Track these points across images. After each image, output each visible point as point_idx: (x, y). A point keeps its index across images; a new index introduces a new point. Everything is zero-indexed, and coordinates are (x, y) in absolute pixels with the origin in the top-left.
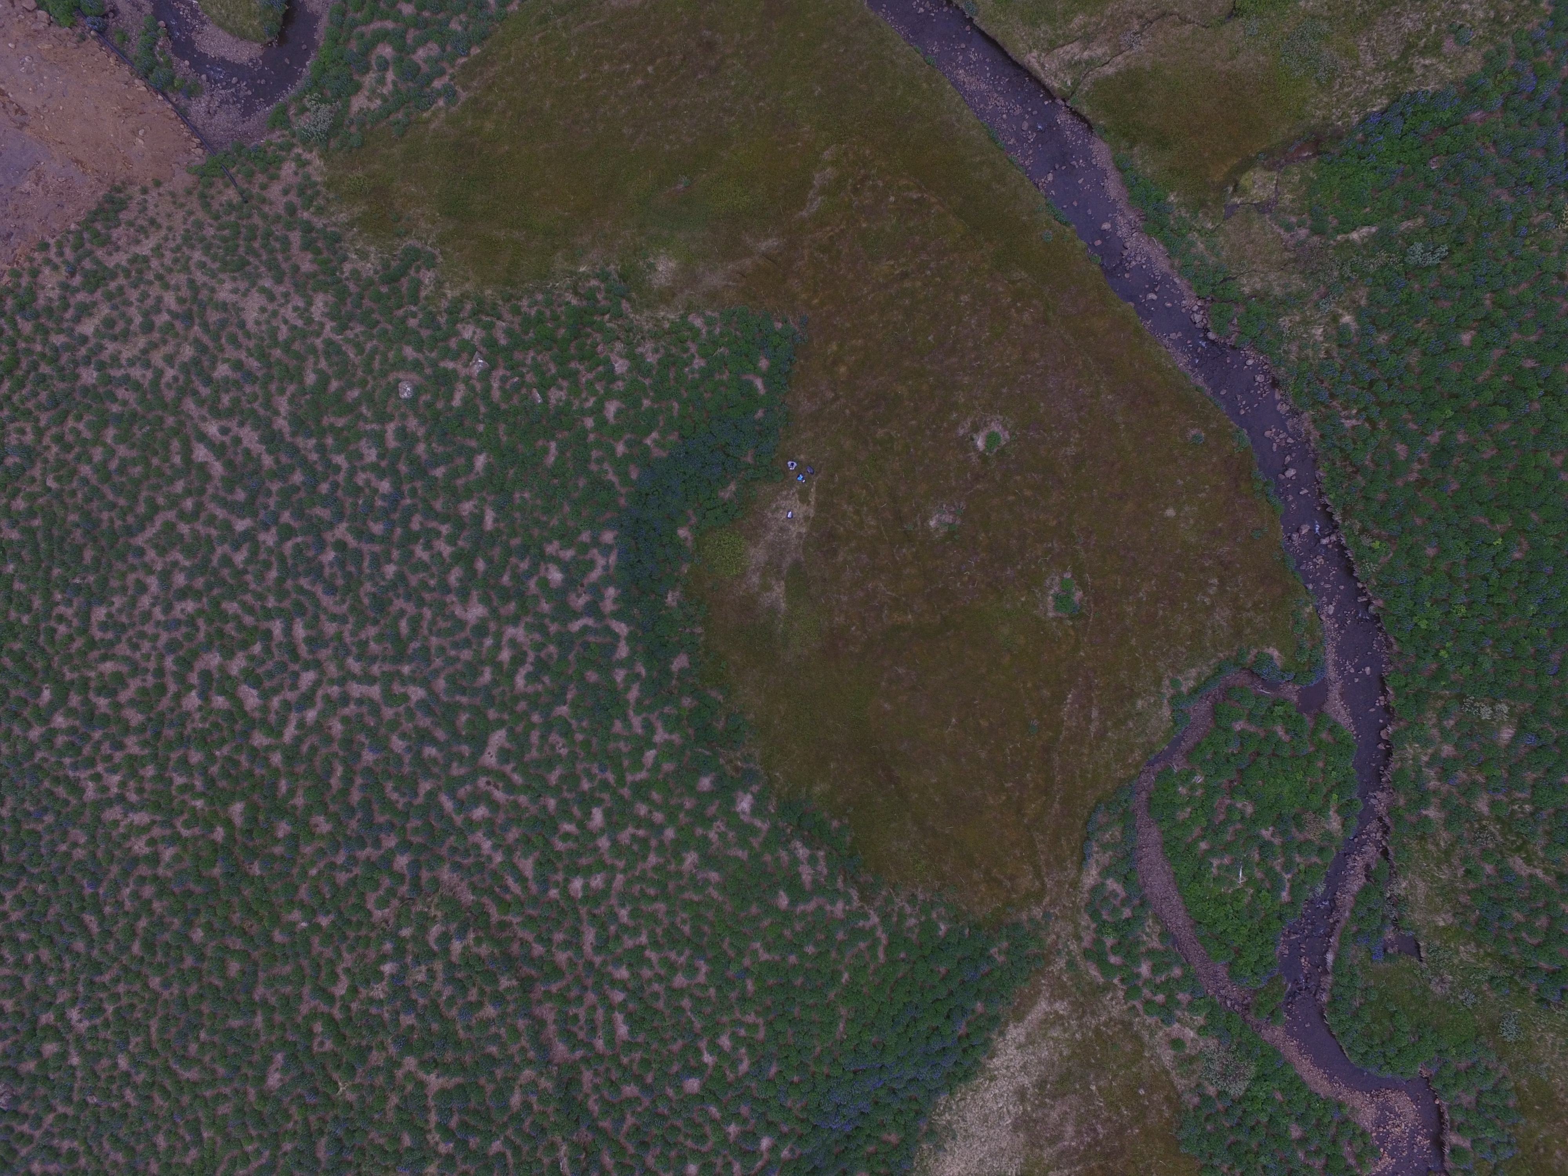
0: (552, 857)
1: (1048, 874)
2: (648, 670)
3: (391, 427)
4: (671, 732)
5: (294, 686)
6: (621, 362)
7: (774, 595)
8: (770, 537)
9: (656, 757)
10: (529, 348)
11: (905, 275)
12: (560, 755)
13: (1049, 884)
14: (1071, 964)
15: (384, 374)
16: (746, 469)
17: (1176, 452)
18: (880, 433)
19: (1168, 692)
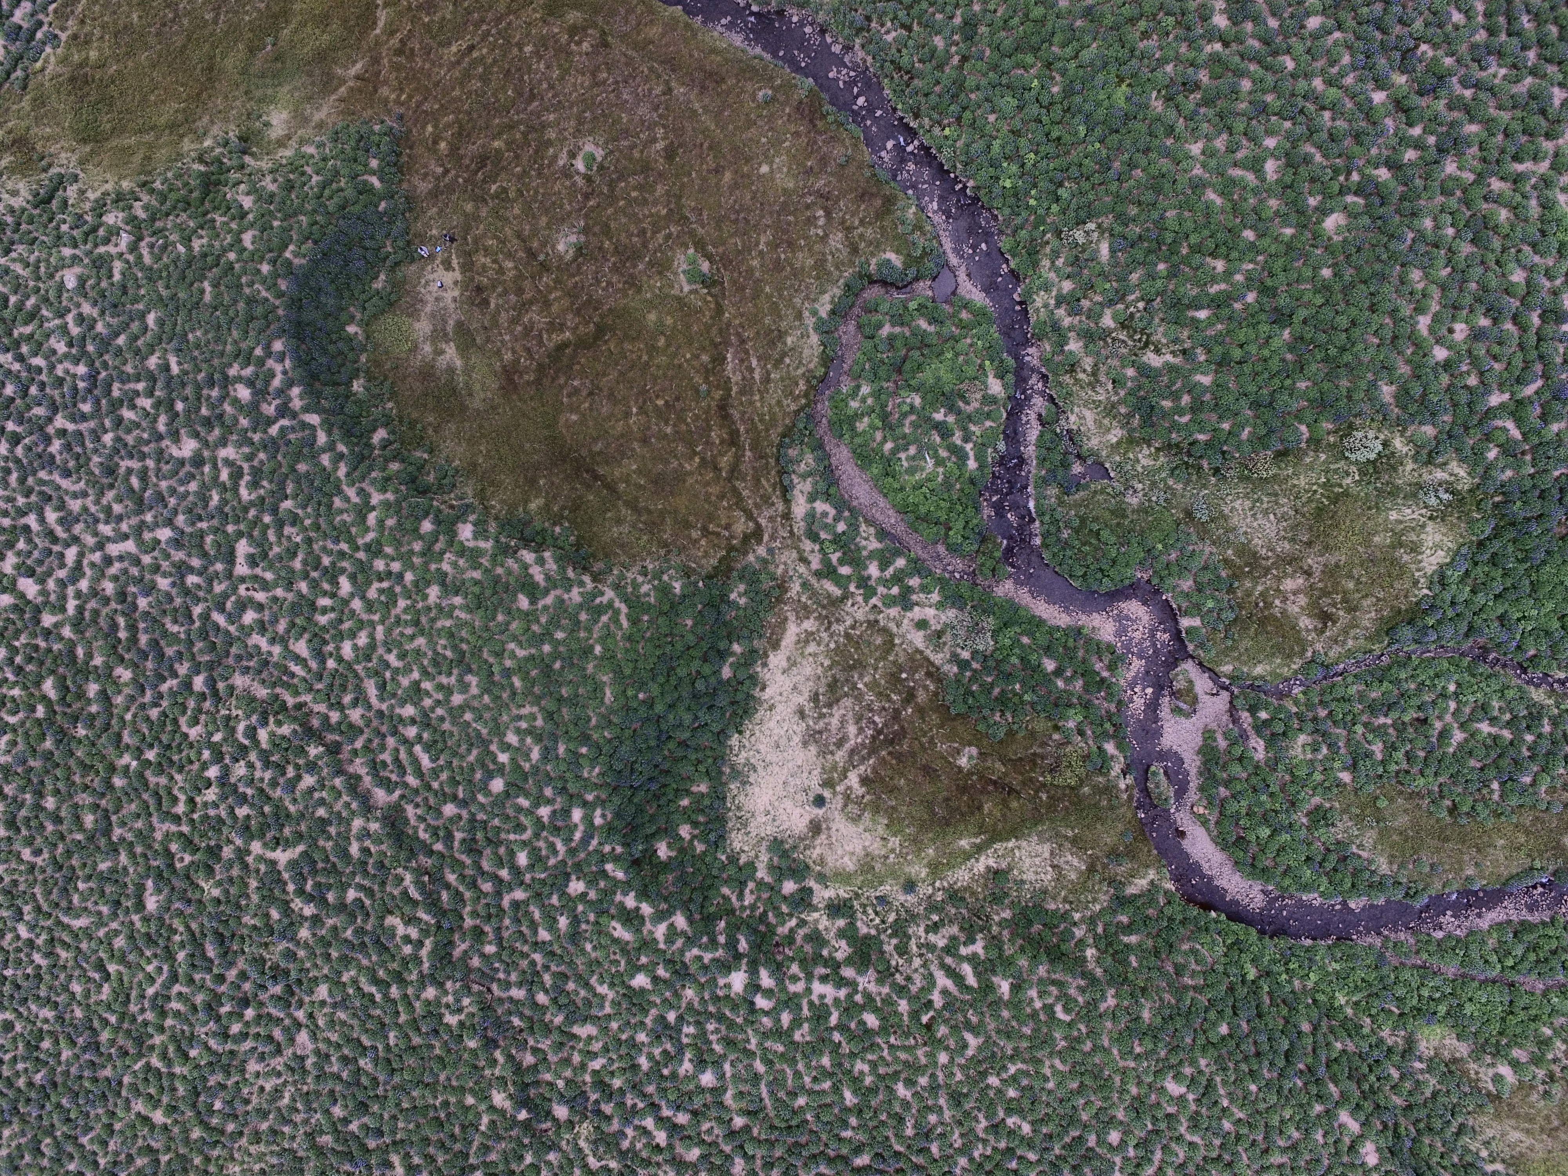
0: (319, 632)
1: (759, 514)
4: (385, 493)
5: (62, 565)
6: (247, 199)
7: (448, 356)
8: (428, 309)
9: (378, 517)
10: (167, 215)
11: (471, 48)
12: (297, 543)
13: (763, 522)
14: (805, 585)
16: (388, 257)
17: (752, 116)
18: (494, 187)
19: (810, 321)
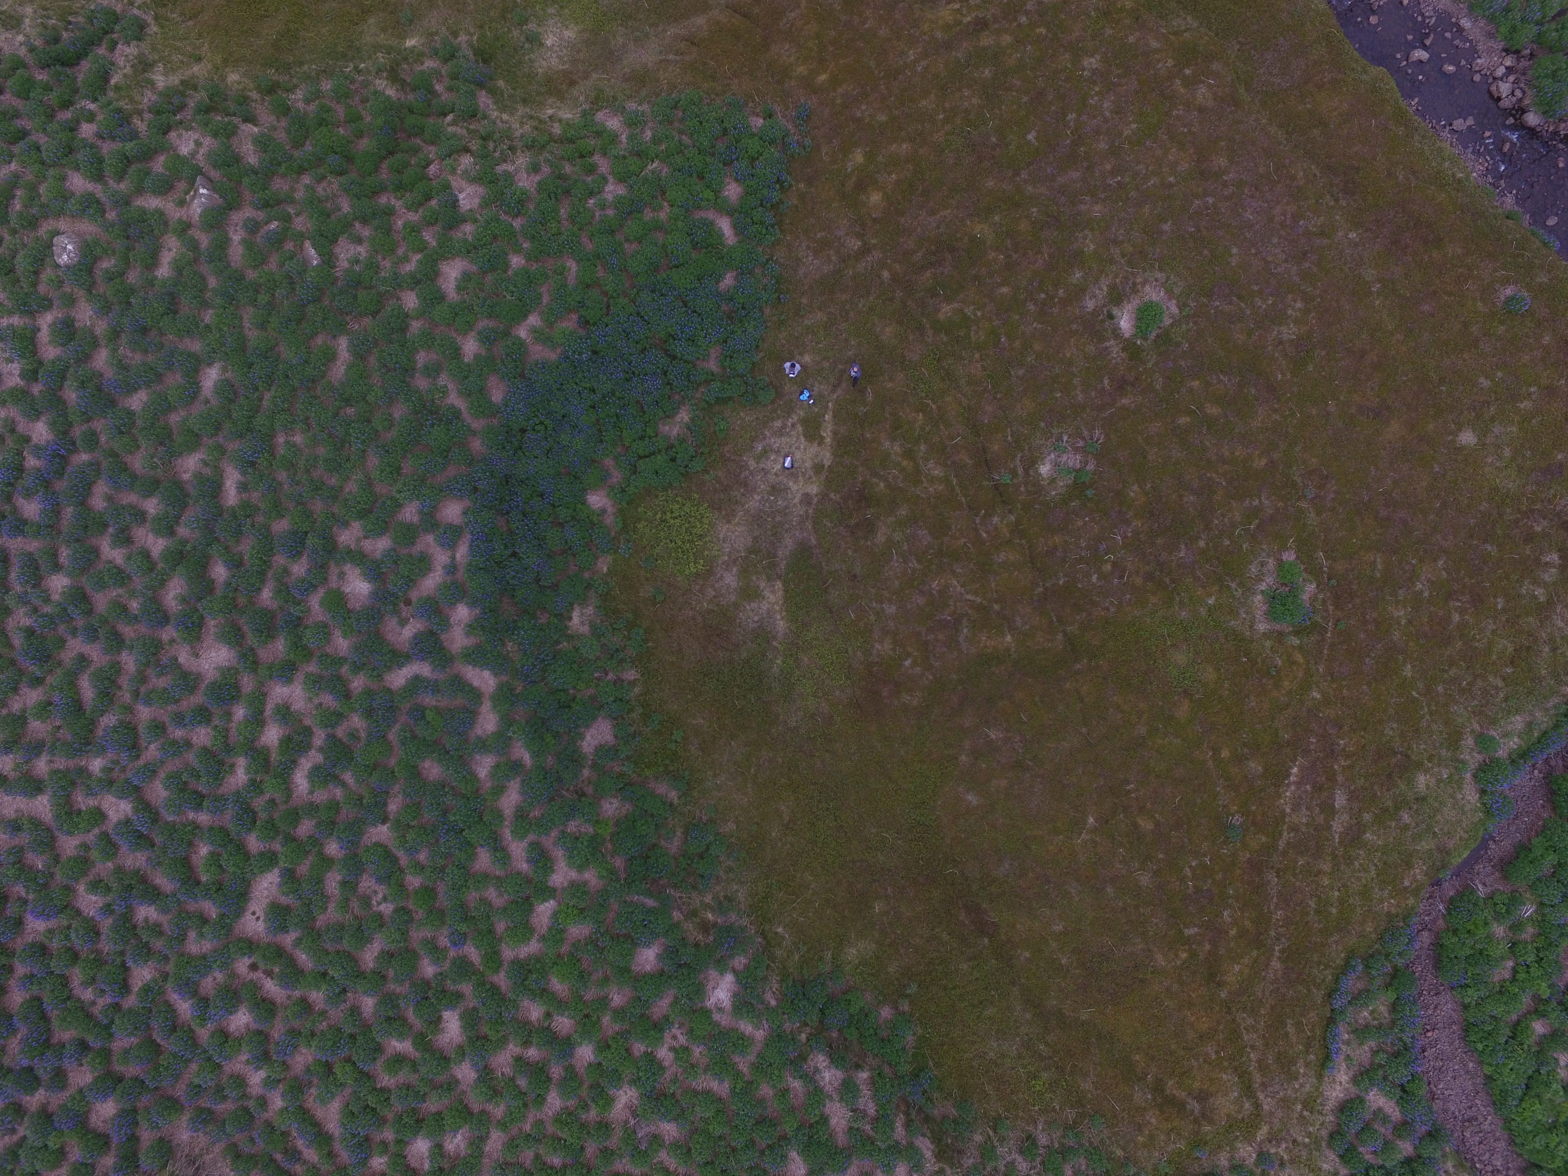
0: (372, 1101)
1: (1264, 1085)
2: (536, 755)
3: (46, 320)
4: (580, 868)
6: (470, 189)
7: (765, 606)
8: (753, 503)
9: (555, 914)
10: (301, 171)
11: (981, 25)
12: (380, 915)
13: (1267, 1104)
15: (33, 223)
16: (707, 382)
17: (1474, 329)
18: (946, 311)
19: (1472, 758)
